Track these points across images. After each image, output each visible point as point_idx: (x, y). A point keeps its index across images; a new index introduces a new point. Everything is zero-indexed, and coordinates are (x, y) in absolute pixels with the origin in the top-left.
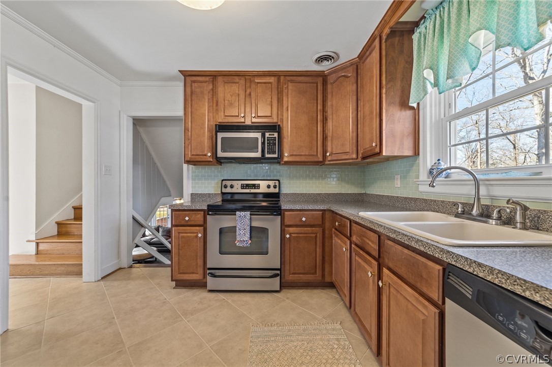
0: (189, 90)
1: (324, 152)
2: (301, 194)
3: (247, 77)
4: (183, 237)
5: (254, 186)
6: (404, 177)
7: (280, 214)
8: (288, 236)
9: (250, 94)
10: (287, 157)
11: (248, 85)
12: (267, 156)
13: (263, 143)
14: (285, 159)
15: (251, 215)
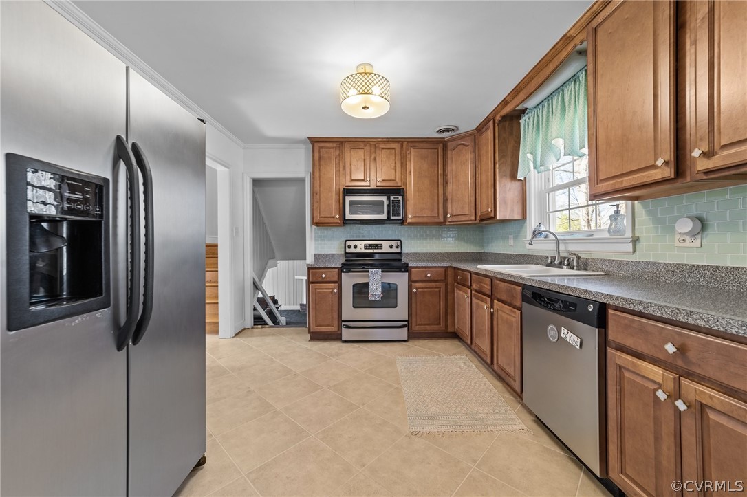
0: (317, 155)
1: (445, 214)
2: (422, 254)
3: (371, 143)
4: (319, 293)
5: (377, 246)
6: (516, 237)
7: (407, 271)
8: (415, 290)
9: (375, 159)
10: (411, 218)
11: (373, 150)
12: (392, 217)
13: (388, 206)
14: (409, 221)
15: (382, 272)
